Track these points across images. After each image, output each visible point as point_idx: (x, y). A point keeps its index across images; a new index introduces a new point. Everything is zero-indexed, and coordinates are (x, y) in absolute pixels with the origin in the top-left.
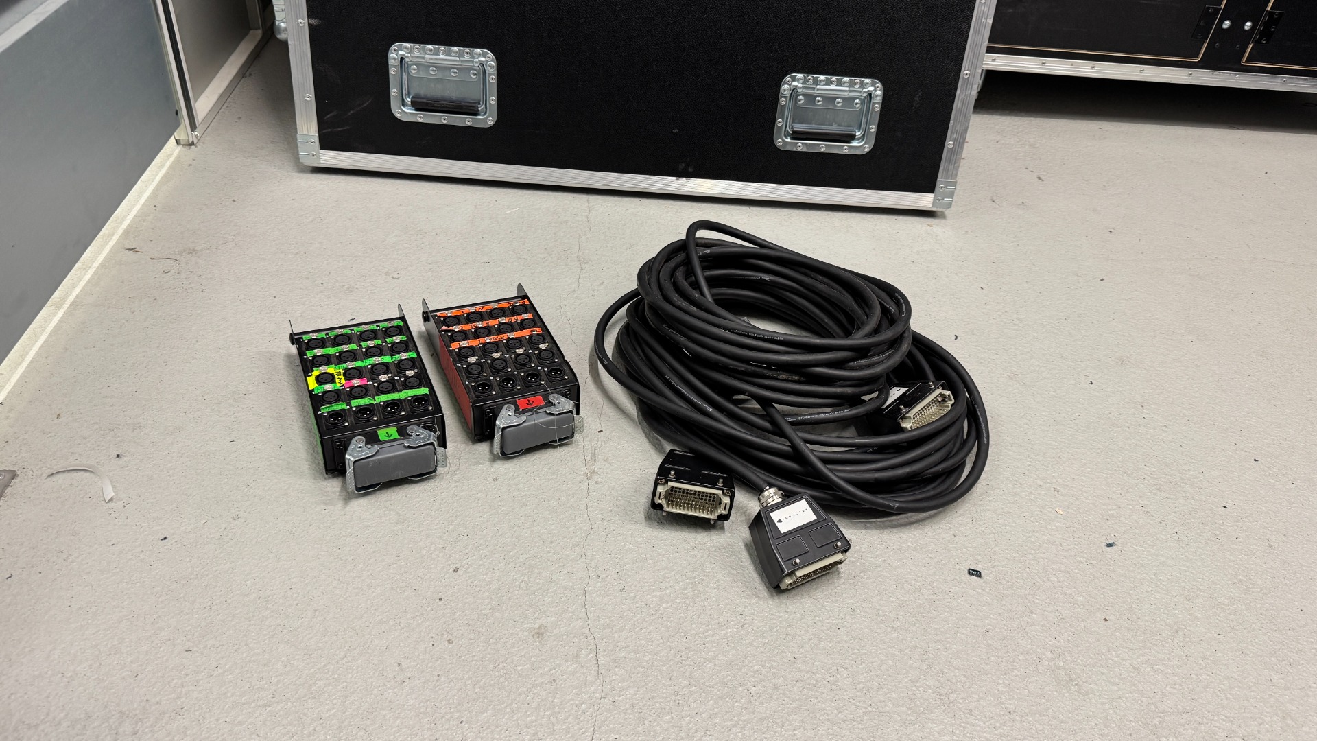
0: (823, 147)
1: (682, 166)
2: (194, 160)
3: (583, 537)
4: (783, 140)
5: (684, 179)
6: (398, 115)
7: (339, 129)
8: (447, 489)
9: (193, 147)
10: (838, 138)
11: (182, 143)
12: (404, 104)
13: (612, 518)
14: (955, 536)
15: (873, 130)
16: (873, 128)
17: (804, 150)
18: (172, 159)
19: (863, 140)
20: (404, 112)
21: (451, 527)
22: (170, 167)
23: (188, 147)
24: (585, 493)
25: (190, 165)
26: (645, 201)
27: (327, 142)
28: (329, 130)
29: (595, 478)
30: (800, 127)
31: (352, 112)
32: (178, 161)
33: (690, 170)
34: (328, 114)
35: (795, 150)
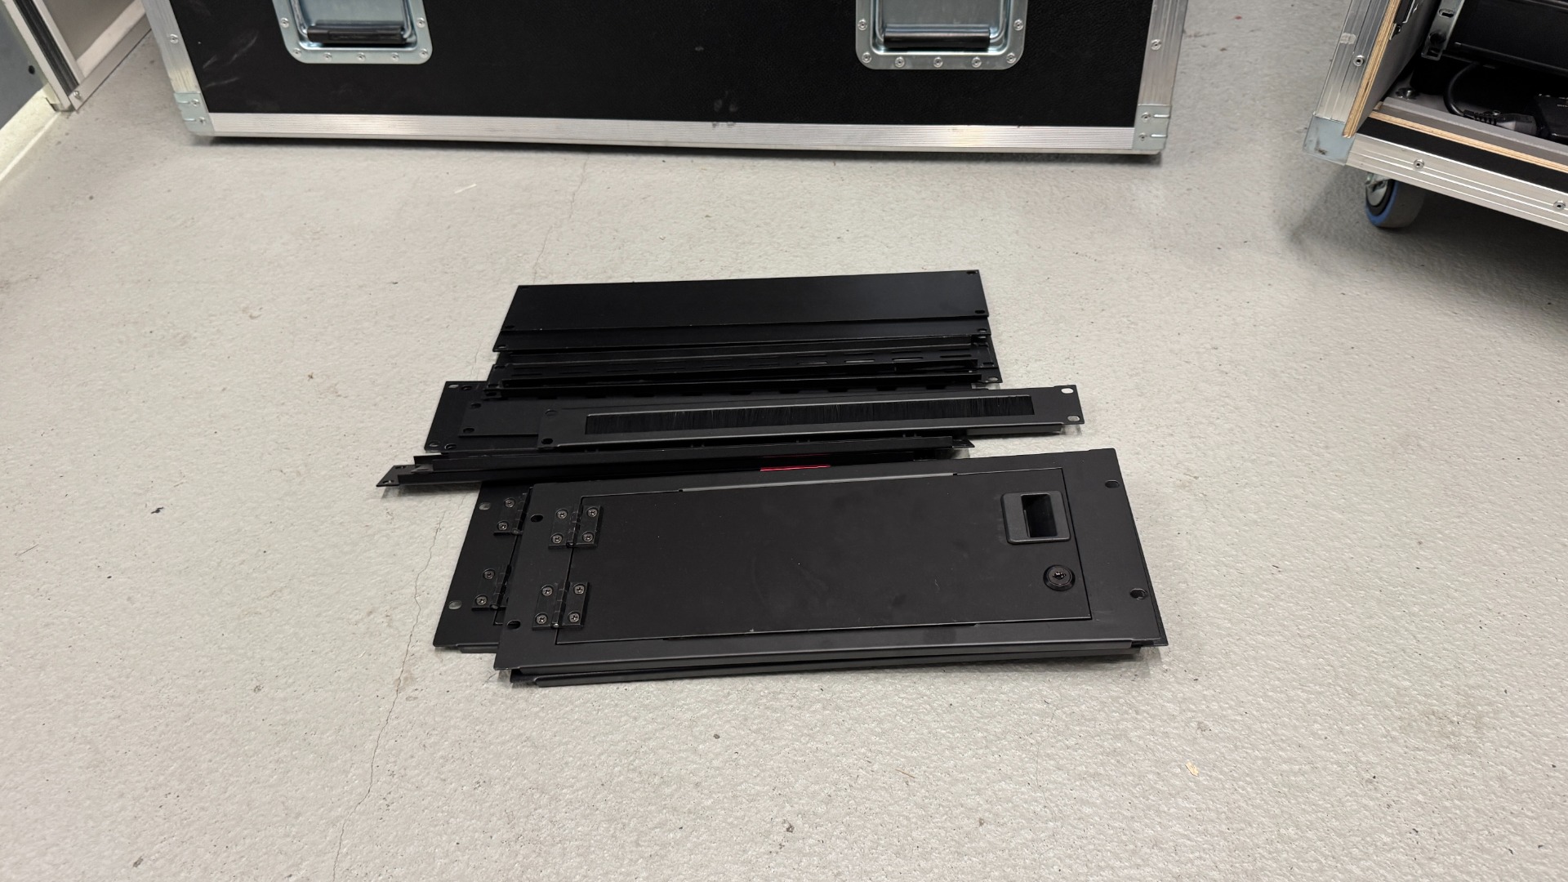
0: (938, 59)
1: (718, 105)
2: (67, 134)
3: (351, 807)
4: (873, 54)
5: (725, 124)
6: (298, 57)
7: (226, 82)
8: (181, 705)
9: (74, 113)
10: (961, 44)
11: (60, 108)
12: (302, 38)
13: (408, 771)
14: (981, 824)
15: (1020, 28)
16: (1020, 24)
17: (908, 67)
18: (40, 134)
19: (1004, 46)
20: (307, 52)
21: (162, 778)
22: (34, 149)
23: (67, 114)
24: (383, 720)
25: (59, 143)
26: (672, 160)
27: (217, 101)
28: (213, 84)
29: (409, 691)
30: (896, 31)
31: (236, 56)
32: (46, 138)
33: (732, 109)
34: (206, 62)
35: (892, 68)
